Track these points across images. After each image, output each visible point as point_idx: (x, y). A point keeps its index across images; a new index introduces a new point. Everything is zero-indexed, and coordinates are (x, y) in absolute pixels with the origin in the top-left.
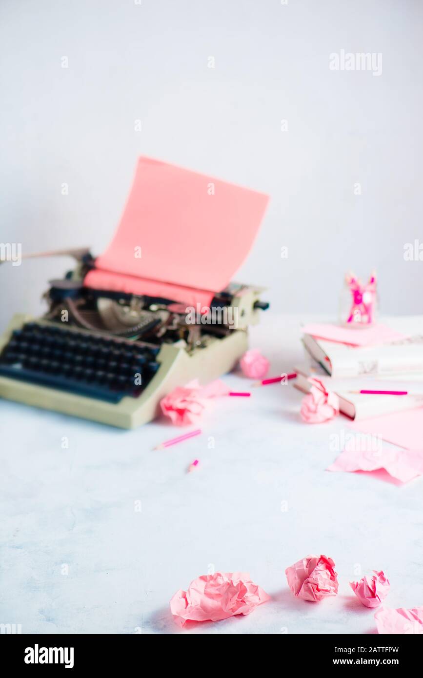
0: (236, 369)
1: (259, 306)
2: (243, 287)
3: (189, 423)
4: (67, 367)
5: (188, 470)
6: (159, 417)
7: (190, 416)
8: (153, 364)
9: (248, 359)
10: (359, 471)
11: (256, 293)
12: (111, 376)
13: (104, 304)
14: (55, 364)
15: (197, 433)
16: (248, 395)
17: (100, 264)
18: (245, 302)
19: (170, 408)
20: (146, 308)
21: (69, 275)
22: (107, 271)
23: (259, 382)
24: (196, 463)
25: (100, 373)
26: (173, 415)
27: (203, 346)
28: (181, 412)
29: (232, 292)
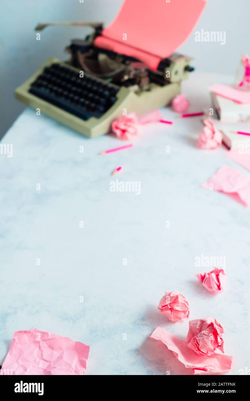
0: (170, 105)
1: (188, 69)
2: (181, 56)
3: (126, 139)
4: (66, 93)
5: (112, 173)
6: (111, 132)
7: (127, 134)
8: (113, 99)
9: (177, 101)
10: (221, 191)
11: (187, 61)
12: (87, 102)
13: (102, 57)
14: (60, 90)
15: (130, 146)
16: (170, 123)
17: (105, 33)
18: (179, 66)
19: (117, 128)
20: (124, 62)
21: (88, 38)
22: (107, 38)
23: (180, 115)
24: (119, 169)
25: (82, 100)
26: (118, 132)
27: (149, 90)
28: (124, 131)
29: (172, 59)
